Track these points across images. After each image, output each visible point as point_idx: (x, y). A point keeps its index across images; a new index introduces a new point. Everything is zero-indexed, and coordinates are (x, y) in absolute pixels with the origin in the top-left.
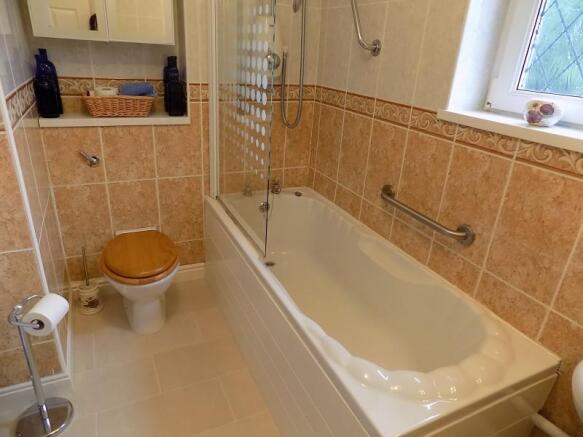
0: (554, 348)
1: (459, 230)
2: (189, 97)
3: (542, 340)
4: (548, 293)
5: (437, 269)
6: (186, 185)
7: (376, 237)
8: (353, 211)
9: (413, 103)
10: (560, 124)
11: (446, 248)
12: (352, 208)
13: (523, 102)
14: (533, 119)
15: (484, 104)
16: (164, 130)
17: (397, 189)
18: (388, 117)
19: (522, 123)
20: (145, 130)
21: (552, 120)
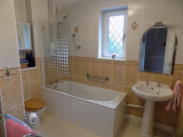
0: (126, 92)
1: (106, 78)
2: (36, 62)
3: (124, 92)
4: (123, 84)
5: (103, 87)
6: (36, 85)
7: (87, 86)
8: (79, 82)
9: (91, 57)
10: (117, 58)
11: (104, 82)
12: (78, 81)
13: (111, 55)
14: (113, 57)
15: (103, 56)
16: (31, 71)
17: (90, 74)
18: (85, 60)
19: (111, 58)
20: (26, 72)
21: (115, 57)
